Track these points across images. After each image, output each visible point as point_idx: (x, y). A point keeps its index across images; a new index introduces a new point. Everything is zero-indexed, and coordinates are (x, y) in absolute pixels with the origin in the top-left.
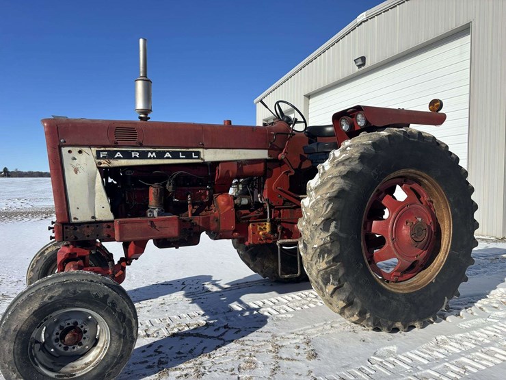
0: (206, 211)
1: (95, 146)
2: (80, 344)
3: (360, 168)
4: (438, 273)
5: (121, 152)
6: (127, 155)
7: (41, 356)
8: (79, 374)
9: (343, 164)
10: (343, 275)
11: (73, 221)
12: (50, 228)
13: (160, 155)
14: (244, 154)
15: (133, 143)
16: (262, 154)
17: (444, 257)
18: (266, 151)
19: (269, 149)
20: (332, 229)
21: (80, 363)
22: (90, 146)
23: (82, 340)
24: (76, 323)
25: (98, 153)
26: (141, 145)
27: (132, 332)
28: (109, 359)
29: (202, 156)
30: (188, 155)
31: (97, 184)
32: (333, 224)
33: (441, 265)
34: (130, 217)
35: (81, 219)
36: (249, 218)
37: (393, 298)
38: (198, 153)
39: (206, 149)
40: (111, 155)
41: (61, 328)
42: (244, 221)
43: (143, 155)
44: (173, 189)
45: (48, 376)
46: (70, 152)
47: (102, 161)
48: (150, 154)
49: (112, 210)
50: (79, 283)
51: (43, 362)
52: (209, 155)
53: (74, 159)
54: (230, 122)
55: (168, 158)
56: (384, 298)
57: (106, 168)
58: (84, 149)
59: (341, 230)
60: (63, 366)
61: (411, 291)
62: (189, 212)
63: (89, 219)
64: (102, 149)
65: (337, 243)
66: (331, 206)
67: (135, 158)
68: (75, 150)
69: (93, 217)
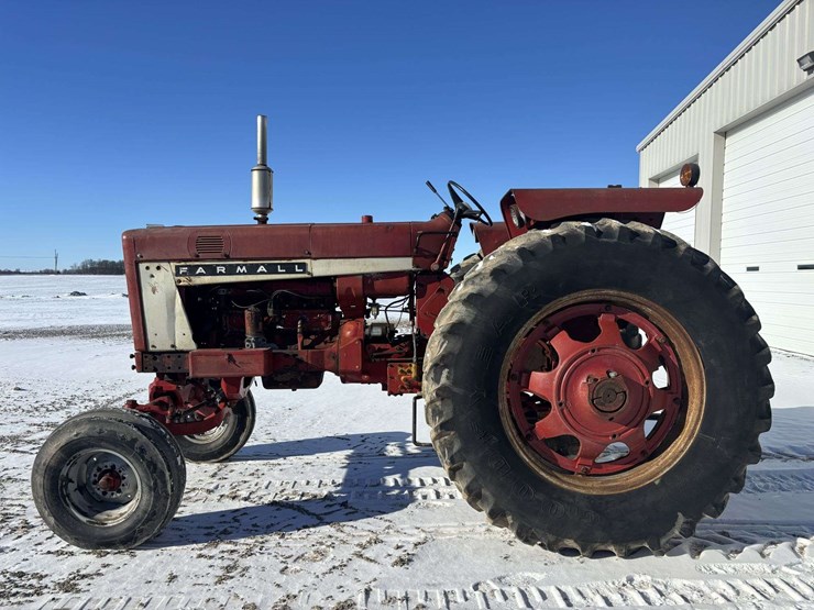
0: (326, 343)
1: (174, 260)
2: (119, 491)
3: (492, 290)
4: (668, 469)
5: (204, 267)
6: (211, 271)
7: (76, 497)
8: (110, 524)
9: (473, 283)
10: (459, 451)
11: (151, 349)
12: (132, 356)
13: (252, 270)
14: (373, 265)
15: (218, 256)
16: (405, 264)
17: (686, 444)
18: (410, 260)
19: (414, 257)
20: (443, 380)
21: (115, 513)
22: (169, 261)
23: (121, 487)
24: (114, 467)
25: (177, 268)
26: (227, 258)
27: (166, 486)
28: (140, 513)
29: (309, 270)
30: (290, 269)
31: (177, 306)
32: (445, 372)
33: (677, 457)
34: (223, 348)
35: (159, 348)
36: (389, 356)
37: (559, 499)
38: (303, 266)
39: (315, 259)
40: (192, 271)
41: (99, 469)
42: (377, 360)
43: (231, 271)
44: (274, 312)
45: (78, 520)
46: (148, 268)
47: (182, 278)
48: (239, 268)
49: (194, 338)
50: (106, 422)
51: (77, 504)
52: (319, 268)
53: (152, 276)
54: (369, 219)
55: (262, 273)
56: (540, 497)
57: (186, 287)
58: (162, 264)
59: (455, 383)
60: (99, 512)
61: (605, 493)
62: (299, 344)
63: (169, 348)
64: (183, 264)
65: (449, 402)
66: (445, 345)
67: (221, 274)
68: (153, 266)
69: (173, 346)
